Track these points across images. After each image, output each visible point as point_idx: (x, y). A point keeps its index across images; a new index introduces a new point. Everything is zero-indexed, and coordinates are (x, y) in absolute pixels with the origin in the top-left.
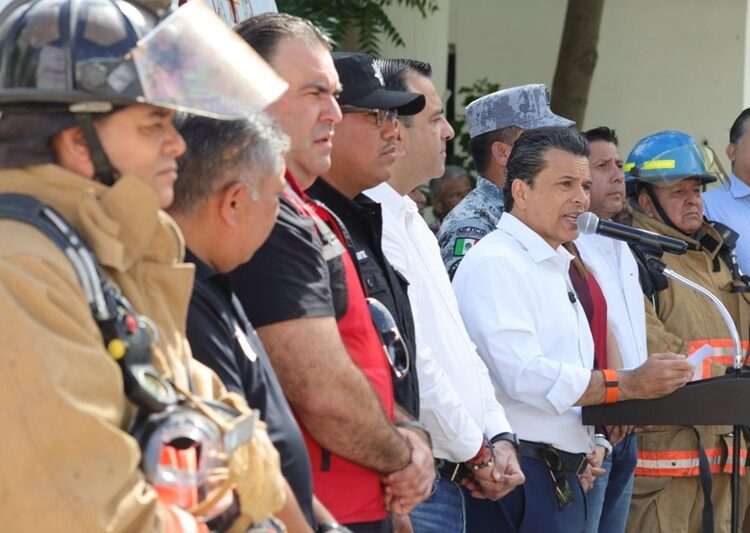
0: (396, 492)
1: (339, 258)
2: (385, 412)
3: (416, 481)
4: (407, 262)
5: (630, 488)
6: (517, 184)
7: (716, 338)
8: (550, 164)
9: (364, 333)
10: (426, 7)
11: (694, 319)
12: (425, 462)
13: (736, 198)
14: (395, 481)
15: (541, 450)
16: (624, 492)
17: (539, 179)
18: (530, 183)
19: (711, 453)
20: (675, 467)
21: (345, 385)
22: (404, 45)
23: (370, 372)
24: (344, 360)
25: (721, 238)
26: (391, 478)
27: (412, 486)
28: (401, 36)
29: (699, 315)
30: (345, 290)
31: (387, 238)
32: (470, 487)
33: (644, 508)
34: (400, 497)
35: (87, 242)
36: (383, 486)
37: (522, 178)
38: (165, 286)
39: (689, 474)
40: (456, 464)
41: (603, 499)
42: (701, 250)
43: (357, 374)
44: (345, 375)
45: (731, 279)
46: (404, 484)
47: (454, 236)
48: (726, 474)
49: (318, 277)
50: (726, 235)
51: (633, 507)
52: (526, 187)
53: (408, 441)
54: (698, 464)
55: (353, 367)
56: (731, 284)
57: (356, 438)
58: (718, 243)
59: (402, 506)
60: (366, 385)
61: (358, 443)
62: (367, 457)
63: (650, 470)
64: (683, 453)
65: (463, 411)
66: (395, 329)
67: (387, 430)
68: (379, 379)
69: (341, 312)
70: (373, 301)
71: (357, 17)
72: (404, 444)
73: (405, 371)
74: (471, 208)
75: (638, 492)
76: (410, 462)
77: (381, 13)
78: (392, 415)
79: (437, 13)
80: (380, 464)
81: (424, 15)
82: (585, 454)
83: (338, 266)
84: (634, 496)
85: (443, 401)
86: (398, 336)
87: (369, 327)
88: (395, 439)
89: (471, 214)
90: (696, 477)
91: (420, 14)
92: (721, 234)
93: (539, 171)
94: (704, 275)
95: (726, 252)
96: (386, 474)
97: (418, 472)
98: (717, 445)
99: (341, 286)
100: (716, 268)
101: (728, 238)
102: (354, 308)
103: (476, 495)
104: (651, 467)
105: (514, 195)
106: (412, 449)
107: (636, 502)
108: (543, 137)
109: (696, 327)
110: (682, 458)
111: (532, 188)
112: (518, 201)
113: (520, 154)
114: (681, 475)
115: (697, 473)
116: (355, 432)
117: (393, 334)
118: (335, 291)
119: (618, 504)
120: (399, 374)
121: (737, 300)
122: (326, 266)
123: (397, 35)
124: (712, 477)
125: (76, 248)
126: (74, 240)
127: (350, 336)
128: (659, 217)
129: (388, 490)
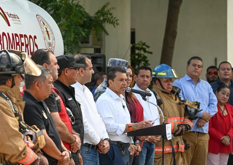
0: (73, 148)
1: (59, 100)
2: (69, 131)
3: (77, 145)
4: (82, 100)
5: (153, 156)
6: (110, 80)
7: (175, 117)
8: (117, 76)
9: (65, 115)
10: (115, 24)
11: (170, 112)
12: (79, 141)
13: (187, 81)
14: (73, 146)
15: (118, 143)
16: (152, 157)
17: (115, 80)
18: (113, 80)
19: (175, 146)
20: (166, 150)
21: (61, 126)
22: (109, 35)
23: (66, 123)
24: (60, 121)
25: (176, 91)
26: (72, 145)
27: (76, 146)
28: (108, 32)
29: (171, 111)
30: (61, 106)
31: (77, 95)
32: (99, 151)
33: (158, 162)
34: (74, 149)
35: (10, 99)
36: (70, 147)
37: (111, 79)
38: (20, 106)
39: (169, 152)
40: (95, 146)
41: (145, 159)
42: (171, 94)
43: (63, 123)
44: (60, 124)
45: (179, 101)
46: (74, 146)
47: (98, 94)
48: (179, 152)
49: (54, 104)
50: (178, 90)
51: (155, 161)
52: (112, 81)
53: (75, 137)
54: (171, 149)
55: (62, 122)
56: (179, 103)
57: (63, 137)
58: (175, 92)
59: (74, 151)
60: (65, 125)
61: (64, 138)
62: (66, 140)
63: (159, 152)
64: (168, 147)
65: (95, 133)
66: (72, 114)
67: (70, 135)
68: (68, 124)
69: (60, 111)
70: (67, 108)
71: (94, 27)
72: (74, 138)
73: (74, 123)
74: (102, 86)
75: (156, 157)
76: (76, 141)
77: (102, 26)
78: (72, 132)
79: (118, 26)
80: (69, 142)
81: (115, 27)
82: (129, 143)
83: (59, 101)
84: (155, 159)
85: (90, 131)
86: (72, 115)
87: (66, 114)
88: (72, 137)
89: (102, 88)
90: (171, 153)
91: (113, 26)
92: (176, 89)
93: (115, 77)
94: (172, 100)
95: (178, 94)
96: (71, 144)
97: (77, 143)
98: (176, 144)
99: (59, 105)
100: (176, 100)
101: (179, 90)
102: (62, 110)
103: (100, 152)
104: (160, 151)
105: (109, 83)
106: (76, 139)
107: (156, 160)
108: (115, 69)
109: (170, 114)
110: (168, 148)
111: (113, 82)
112: (110, 85)
113: (110, 74)
114: (167, 152)
115: (171, 152)
116: (63, 135)
117: (71, 115)
118: (58, 107)
119: (150, 160)
120: (73, 123)
121: (181, 106)
122: (56, 102)
123: (106, 32)
124: (175, 153)
125: (8, 100)
126: (8, 98)
127: (61, 116)
128: (161, 87)
129: (71, 147)
